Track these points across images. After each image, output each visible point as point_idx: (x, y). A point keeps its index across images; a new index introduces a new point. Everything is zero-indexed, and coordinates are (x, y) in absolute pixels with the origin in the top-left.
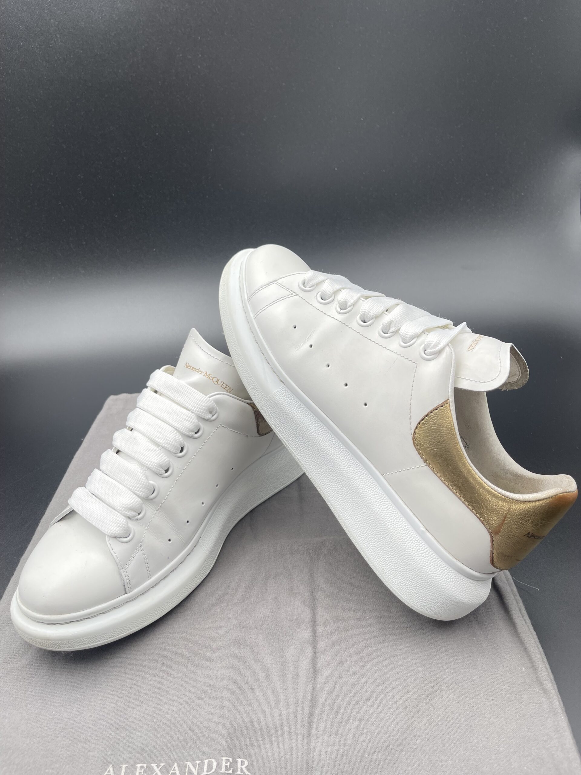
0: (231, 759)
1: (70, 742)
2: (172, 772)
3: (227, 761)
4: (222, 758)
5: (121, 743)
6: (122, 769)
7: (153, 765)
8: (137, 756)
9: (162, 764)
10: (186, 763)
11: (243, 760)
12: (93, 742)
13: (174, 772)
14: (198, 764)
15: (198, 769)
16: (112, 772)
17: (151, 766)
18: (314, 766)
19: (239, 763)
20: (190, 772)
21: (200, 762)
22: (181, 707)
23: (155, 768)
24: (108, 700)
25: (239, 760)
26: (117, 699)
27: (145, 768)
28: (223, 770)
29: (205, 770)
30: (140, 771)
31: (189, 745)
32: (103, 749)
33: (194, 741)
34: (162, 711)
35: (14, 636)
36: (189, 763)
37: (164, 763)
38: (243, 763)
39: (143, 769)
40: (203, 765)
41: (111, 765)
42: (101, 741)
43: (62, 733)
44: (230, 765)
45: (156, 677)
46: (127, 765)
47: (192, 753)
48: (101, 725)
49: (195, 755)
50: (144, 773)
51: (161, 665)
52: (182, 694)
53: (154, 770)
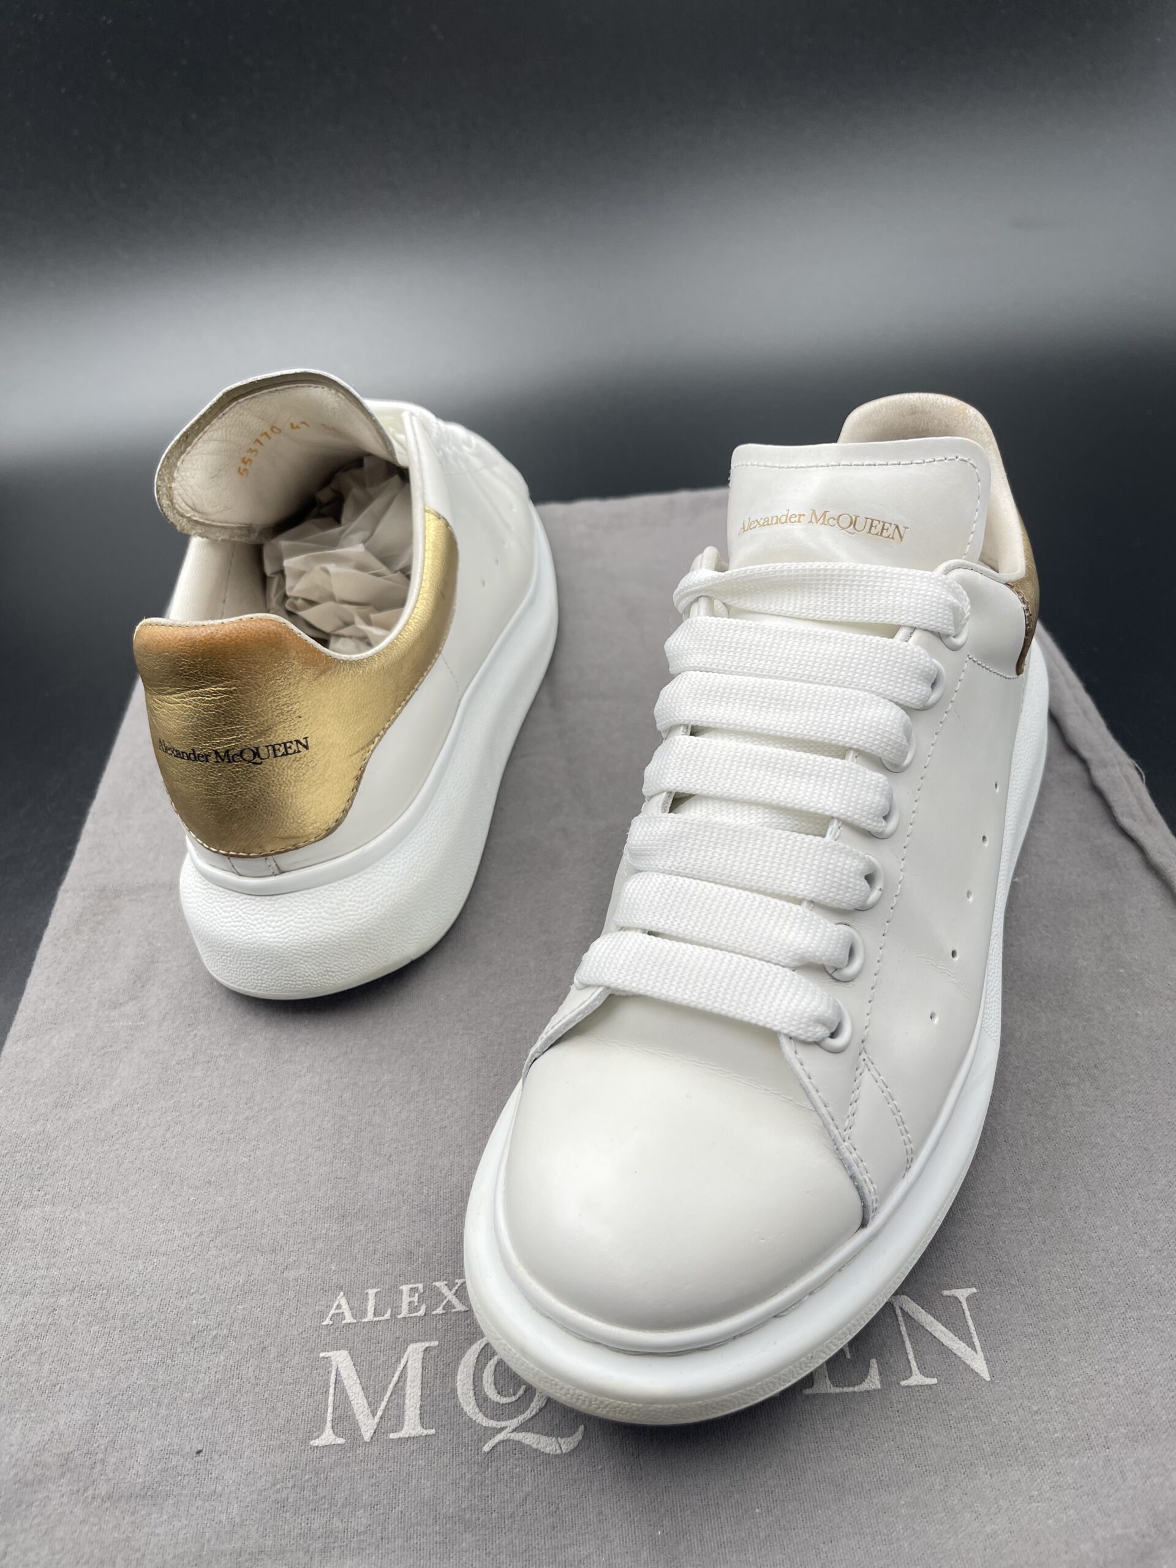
1: (239, 1256)
5: (357, 1245)
7: (438, 1284)
8: (398, 1269)
9: (459, 1281)
12: (291, 1249)
16: (345, 1307)
17: (435, 1286)
23: (445, 1290)
24: (310, 1159)
26: (331, 1155)
27: (422, 1291)
30: (412, 1299)
32: (317, 1261)
34: (438, 1169)
35: (74, 1048)
39: (417, 1295)
41: (342, 1293)
42: (309, 1246)
43: (219, 1240)
45: (412, 1104)
46: (379, 1290)
48: (303, 1212)
50: (418, 1302)
51: (420, 1079)
52: (477, 1132)
53: (443, 1294)
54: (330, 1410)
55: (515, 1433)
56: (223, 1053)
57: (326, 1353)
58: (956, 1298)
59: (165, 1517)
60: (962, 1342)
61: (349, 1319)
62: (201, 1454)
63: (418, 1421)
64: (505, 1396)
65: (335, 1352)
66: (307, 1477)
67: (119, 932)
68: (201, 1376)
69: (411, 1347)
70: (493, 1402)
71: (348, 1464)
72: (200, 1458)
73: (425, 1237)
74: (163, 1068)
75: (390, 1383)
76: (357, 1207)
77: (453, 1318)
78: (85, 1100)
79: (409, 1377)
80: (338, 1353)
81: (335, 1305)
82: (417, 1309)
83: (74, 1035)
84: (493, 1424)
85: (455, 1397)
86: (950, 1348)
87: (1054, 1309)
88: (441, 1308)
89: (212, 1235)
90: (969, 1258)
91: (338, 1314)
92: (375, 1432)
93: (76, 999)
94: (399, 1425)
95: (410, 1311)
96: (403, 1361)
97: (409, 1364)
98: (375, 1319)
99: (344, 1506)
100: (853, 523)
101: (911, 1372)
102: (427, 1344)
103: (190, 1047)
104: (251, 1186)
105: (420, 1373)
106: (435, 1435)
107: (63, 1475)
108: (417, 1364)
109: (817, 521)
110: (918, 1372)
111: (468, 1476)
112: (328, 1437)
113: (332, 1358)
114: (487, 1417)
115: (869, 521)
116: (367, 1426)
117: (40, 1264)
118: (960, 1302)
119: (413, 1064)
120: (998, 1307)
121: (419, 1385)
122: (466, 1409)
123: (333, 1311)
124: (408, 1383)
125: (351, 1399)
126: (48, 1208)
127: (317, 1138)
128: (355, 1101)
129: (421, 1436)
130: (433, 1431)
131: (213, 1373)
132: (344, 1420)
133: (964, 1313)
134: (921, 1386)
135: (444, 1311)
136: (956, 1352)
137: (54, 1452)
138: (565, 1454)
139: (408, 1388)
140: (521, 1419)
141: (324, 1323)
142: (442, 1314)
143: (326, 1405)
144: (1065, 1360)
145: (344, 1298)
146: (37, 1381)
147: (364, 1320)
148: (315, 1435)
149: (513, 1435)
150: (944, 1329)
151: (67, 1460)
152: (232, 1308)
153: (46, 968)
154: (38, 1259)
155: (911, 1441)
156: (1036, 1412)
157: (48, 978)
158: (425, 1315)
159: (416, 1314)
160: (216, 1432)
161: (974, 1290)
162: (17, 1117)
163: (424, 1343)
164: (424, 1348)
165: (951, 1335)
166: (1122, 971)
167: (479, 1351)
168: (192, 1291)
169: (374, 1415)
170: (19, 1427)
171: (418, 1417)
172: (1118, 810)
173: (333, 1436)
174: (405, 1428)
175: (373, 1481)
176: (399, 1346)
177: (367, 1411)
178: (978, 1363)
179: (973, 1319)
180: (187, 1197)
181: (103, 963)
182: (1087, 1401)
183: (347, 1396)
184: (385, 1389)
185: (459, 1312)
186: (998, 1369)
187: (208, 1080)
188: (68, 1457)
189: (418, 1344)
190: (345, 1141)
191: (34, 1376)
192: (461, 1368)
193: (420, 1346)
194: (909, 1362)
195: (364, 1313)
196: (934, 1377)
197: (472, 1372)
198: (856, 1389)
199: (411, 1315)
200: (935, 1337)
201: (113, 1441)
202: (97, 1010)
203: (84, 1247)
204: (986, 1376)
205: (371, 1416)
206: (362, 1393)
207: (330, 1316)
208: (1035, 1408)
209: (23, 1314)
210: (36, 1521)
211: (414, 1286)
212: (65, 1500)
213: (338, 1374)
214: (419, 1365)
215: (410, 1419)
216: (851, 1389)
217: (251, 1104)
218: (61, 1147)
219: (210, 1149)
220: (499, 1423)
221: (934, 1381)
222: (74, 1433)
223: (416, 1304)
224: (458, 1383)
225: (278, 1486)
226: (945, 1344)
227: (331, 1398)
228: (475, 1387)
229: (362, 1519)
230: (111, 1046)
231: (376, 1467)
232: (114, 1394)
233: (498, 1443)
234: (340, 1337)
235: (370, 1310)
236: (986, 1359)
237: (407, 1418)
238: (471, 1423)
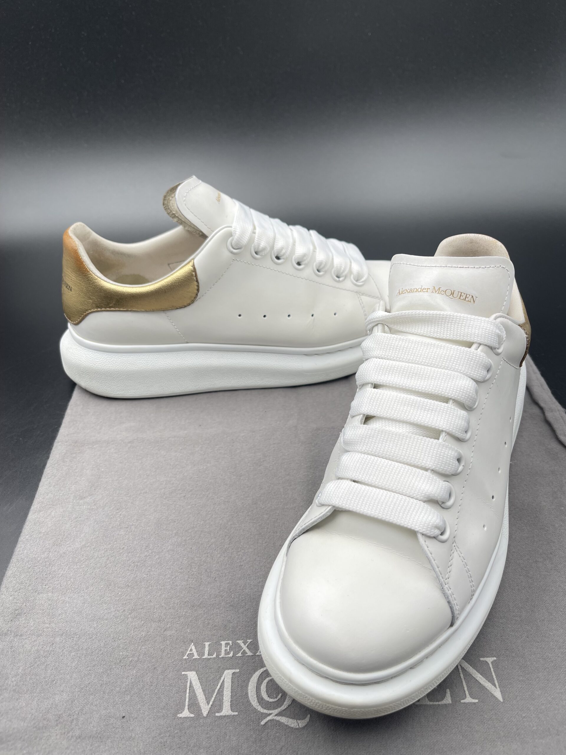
1: (142, 622)
5: (200, 620)
6: (205, 648)
7: (239, 642)
8: (219, 633)
16: (194, 650)
17: (237, 642)
23: (242, 645)
26: (187, 576)
27: (231, 645)
30: (226, 648)
32: (181, 628)
34: (239, 586)
35: (62, 518)
37: (251, 639)
39: (229, 646)
41: (193, 644)
42: (177, 620)
43: (133, 614)
45: (225, 553)
46: (210, 643)
48: (174, 603)
50: (230, 650)
51: (229, 542)
53: (241, 647)
54: (187, 700)
56: (134, 524)
57: (185, 672)
58: (487, 662)
59: (107, 748)
60: (489, 683)
61: (196, 656)
62: (124, 718)
63: (229, 708)
64: (271, 698)
65: (189, 672)
66: (176, 732)
67: (83, 463)
68: (124, 680)
69: (226, 672)
70: (266, 701)
71: (195, 727)
72: (124, 720)
73: (233, 618)
74: (105, 530)
75: (216, 689)
76: (200, 602)
77: (246, 659)
78: (68, 543)
79: (225, 685)
80: (191, 673)
81: (189, 649)
82: (229, 653)
83: (62, 511)
84: (265, 711)
85: (248, 697)
86: (484, 685)
87: (533, 669)
88: (240, 653)
89: (130, 611)
90: (493, 643)
91: (191, 654)
92: (209, 712)
93: (63, 493)
94: (220, 709)
95: (226, 654)
96: (222, 678)
97: (225, 680)
98: (208, 657)
99: (194, 747)
100: (452, 294)
101: (466, 696)
102: (234, 671)
103: (118, 520)
104: (148, 589)
105: (231, 685)
106: (237, 715)
107: (57, 725)
108: (229, 680)
109: (436, 292)
110: (469, 696)
111: (254, 736)
112: (186, 713)
113: (188, 675)
114: (263, 708)
115: (460, 293)
116: (205, 709)
117: (46, 622)
118: (488, 664)
119: (226, 534)
120: (506, 667)
121: (230, 691)
122: (253, 703)
123: (188, 652)
124: (225, 689)
125: (197, 695)
126: (50, 594)
127: (180, 568)
128: (198, 551)
129: (231, 715)
130: (236, 713)
131: (130, 679)
132: (194, 705)
133: (490, 669)
134: (471, 703)
135: (242, 655)
136: (487, 688)
137: (53, 713)
138: (301, 728)
139: (225, 692)
140: (279, 710)
141: (184, 658)
142: (241, 656)
143: (185, 698)
144: (538, 693)
145: (194, 646)
146: (44, 678)
147: (203, 657)
148: (180, 712)
149: (275, 717)
150: (481, 676)
151: (59, 718)
152: (140, 647)
153: (49, 478)
154: (45, 619)
155: (466, 729)
156: (524, 717)
157: (50, 483)
158: (233, 656)
159: (228, 656)
160: (132, 708)
161: (495, 658)
162: (35, 550)
163: (232, 670)
164: (232, 672)
165: (485, 679)
166: (563, 508)
167: (259, 675)
168: (120, 638)
169: (208, 704)
170: (36, 701)
171: (230, 706)
172: (559, 432)
173: (188, 713)
174: (224, 711)
175: (208, 735)
176: (220, 671)
177: (205, 702)
178: (497, 693)
179: (495, 672)
180: (117, 592)
181: (76, 477)
182: (548, 712)
183: (195, 694)
184: (214, 691)
185: (249, 656)
186: (506, 696)
187: (127, 536)
188: (60, 716)
189: (229, 670)
190: (194, 570)
191: (43, 676)
192: (250, 683)
193: (231, 672)
194: (465, 691)
195: (203, 654)
196: (476, 699)
197: (256, 686)
198: (440, 703)
199: (226, 656)
200: (477, 680)
201: (82, 710)
202: (73, 500)
203: (68, 614)
204: (501, 699)
205: (207, 704)
206: (202, 693)
207: (187, 654)
208: (524, 715)
209: (38, 645)
210: (44, 747)
211: (228, 642)
212: (58, 737)
213: (191, 683)
214: (230, 681)
215: (226, 707)
216: (437, 703)
217: (148, 549)
218: (56, 565)
219: (128, 570)
220: (269, 711)
221: (477, 701)
222: (63, 705)
223: (228, 651)
224: (249, 691)
225: (162, 735)
226: (482, 683)
227: (188, 695)
228: (257, 693)
230: (80, 517)
231: (209, 729)
232: (82, 687)
233: (269, 721)
234: (192, 665)
235: (206, 652)
236: (501, 692)
237: (224, 706)
238: (255, 711)
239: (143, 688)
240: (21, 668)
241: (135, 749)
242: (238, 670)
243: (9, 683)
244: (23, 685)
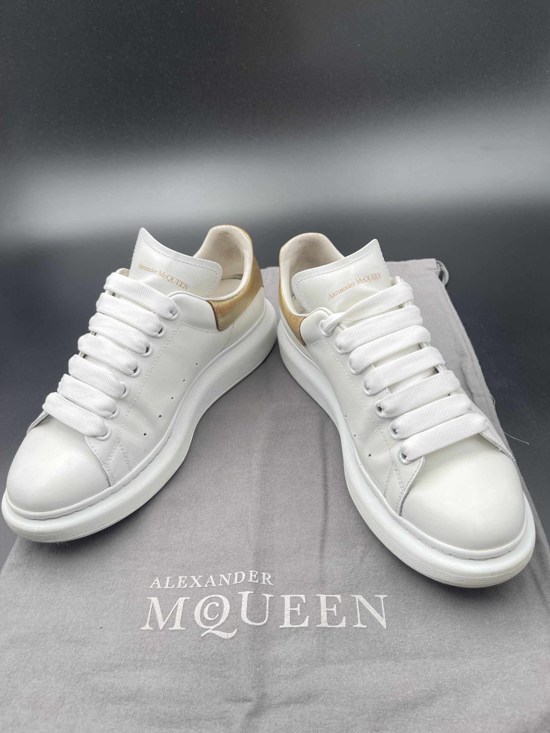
0: (257, 572)
1: (122, 560)
2: (208, 582)
3: (254, 573)
4: (250, 571)
5: (164, 560)
6: (166, 581)
7: (192, 577)
8: (178, 570)
9: (200, 576)
10: (220, 575)
11: (267, 574)
13: (210, 582)
14: (229, 576)
15: (230, 580)
16: (158, 582)
18: (326, 580)
19: (264, 576)
20: (223, 582)
21: (231, 574)
22: (214, 533)
23: (194, 579)
24: (151, 526)
25: (264, 574)
26: (159, 526)
27: (186, 579)
28: (251, 580)
29: (236, 580)
30: (182, 581)
31: (222, 562)
32: (150, 565)
33: (226, 559)
34: (198, 536)
36: (222, 575)
38: (267, 576)
39: (184, 580)
40: (234, 576)
41: (158, 578)
42: (147, 559)
43: (115, 553)
44: (256, 576)
46: (171, 577)
47: (224, 568)
48: (146, 547)
49: (227, 569)
50: (185, 583)
51: (195, 501)
52: (214, 523)
53: (194, 581)
54: (149, 617)
55: (213, 631)
57: (150, 598)
58: (380, 598)
59: (87, 650)
60: (378, 614)
61: (159, 587)
62: (102, 629)
63: (179, 624)
64: (211, 618)
65: (152, 598)
66: (138, 640)
68: (105, 601)
69: (180, 599)
70: (206, 619)
71: (153, 637)
73: (190, 559)
75: (171, 610)
76: (166, 546)
77: (196, 590)
79: (178, 609)
80: (154, 598)
81: (155, 581)
82: (184, 585)
84: (205, 627)
85: (194, 617)
87: (415, 605)
88: (193, 585)
91: (156, 585)
92: (164, 627)
94: (173, 625)
95: (181, 586)
96: (177, 603)
97: (179, 604)
98: (169, 588)
99: (150, 651)
101: (358, 622)
102: (186, 598)
105: (182, 608)
107: (53, 632)
110: (360, 623)
111: (195, 645)
112: (147, 627)
113: (151, 600)
114: (204, 624)
116: (161, 625)
118: (380, 600)
120: (394, 603)
121: (182, 611)
122: (197, 621)
123: (154, 583)
124: (178, 611)
125: (157, 615)
129: (180, 630)
130: (184, 629)
131: (109, 601)
132: (154, 621)
133: (381, 604)
134: (360, 628)
136: (376, 617)
137: (50, 624)
138: (229, 640)
139: (177, 613)
140: (216, 626)
141: (150, 587)
142: (193, 588)
144: (415, 625)
147: (164, 588)
148: (143, 626)
149: (212, 631)
150: (373, 608)
152: (118, 579)
156: (401, 642)
158: (187, 587)
159: (183, 587)
160: (108, 622)
161: (387, 596)
165: (375, 611)
167: (203, 601)
169: (164, 620)
170: (39, 614)
171: (180, 623)
173: (149, 627)
174: (175, 626)
175: (161, 643)
176: (176, 598)
177: (162, 619)
178: (383, 623)
179: (384, 607)
182: (421, 640)
183: (155, 613)
184: (169, 612)
185: (198, 587)
186: (390, 625)
188: (55, 627)
190: (165, 521)
191: (46, 596)
192: (197, 607)
193: (184, 599)
194: (358, 619)
195: (165, 586)
197: (200, 609)
200: (369, 612)
204: (385, 627)
206: (161, 613)
207: (153, 585)
208: (401, 640)
211: (184, 577)
212: (53, 641)
213: (153, 605)
214: (182, 605)
216: (335, 626)
220: (208, 627)
221: (366, 626)
224: (195, 612)
225: (128, 643)
226: (371, 614)
227: (150, 614)
228: (201, 614)
229: (156, 657)
231: (163, 639)
232: (73, 605)
233: (206, 634)
234: (155, 592)
235: (167, 584)
236: (387, 622)
237: (176, 623)
238: (198, 627)
239: (118, 607)
240: (30, 591)
241: (107, 651)
242: (189, 598)
243: (21, 601)
244: (31, 602)
